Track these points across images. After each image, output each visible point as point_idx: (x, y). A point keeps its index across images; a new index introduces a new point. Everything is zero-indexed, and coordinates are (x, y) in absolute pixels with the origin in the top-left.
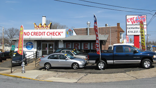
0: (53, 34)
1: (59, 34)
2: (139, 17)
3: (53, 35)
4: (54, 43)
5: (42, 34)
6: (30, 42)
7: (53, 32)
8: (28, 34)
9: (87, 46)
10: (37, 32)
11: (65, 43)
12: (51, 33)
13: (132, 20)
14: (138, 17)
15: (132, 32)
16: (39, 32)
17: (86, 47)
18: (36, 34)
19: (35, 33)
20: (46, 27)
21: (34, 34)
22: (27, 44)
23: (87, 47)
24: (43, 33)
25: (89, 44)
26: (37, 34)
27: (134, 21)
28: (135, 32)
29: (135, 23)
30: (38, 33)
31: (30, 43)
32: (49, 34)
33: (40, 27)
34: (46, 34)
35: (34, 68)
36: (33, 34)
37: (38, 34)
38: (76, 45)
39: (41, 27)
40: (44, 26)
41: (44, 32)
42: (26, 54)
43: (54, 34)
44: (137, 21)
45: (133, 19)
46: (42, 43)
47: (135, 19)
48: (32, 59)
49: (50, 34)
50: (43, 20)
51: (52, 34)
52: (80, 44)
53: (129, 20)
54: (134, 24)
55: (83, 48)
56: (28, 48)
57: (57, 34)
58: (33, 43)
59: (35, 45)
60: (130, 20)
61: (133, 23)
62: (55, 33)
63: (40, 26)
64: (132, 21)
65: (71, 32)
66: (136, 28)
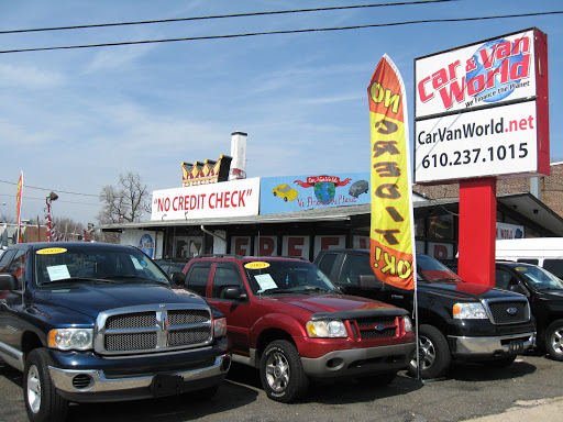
0: (226, 200)
1: (241, 198)
2: (489, 52)
3: (225, 206)
4: (202, 239)
5: (197, 203)
6: (146, 236)
10: (186, 198)
11: (234, 239)
12: (220, 196)
13: (445, 81)
14: (483, 53)
15: (443, 160)
16: (192, 197)
20: (208, 174)
22: (141, 242)
24: (201, 200)
27: (454, 86)
28: (463, 159)
29: (460, 97)
30: (189, 200)
31: (146, 241)
32: (213, 201)
34: (206, 201)
37: (188, 206)
38: (266, 247)
39: (197, 176)
40: (204, 171)
41: (203, 196)
43: (227, 203)
44: (476, 85)
45: (453, 75)
47: (461, 72)
49: (217, 200)
53: (429, 88)
54: (456, 106)
57: (236, 199)
58: (154, 239)
59: (159, 244)
60: (436, 85)
61: (447, 103)
62: (230, 196)
64: (443, 92)
66: (469, 130)
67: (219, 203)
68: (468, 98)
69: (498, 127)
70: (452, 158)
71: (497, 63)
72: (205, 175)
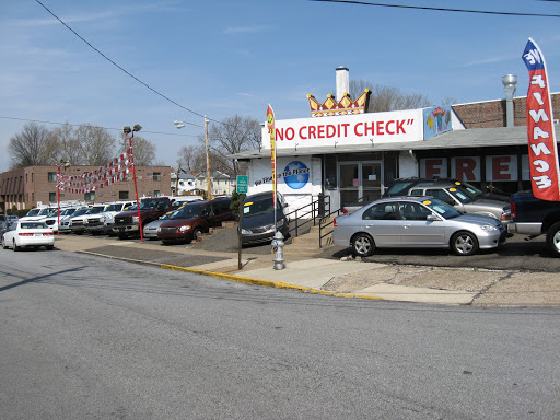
0: (379, 128)
1: (399, 127)
3: (378, 133)
4: (381, 162)
5: (337, 131)
6: (296, 163)
7: (378, 123)
8: (290, 135)
9: (506, 168)
10: (319, 127)
11: (423, 161)
12: (369, 125)
16: (328, 126)
17: (502, 172)
18: (316, 133)
19: (312, 130)
20: (350, 106)
21: (310, 133)
22: (287, 169)
23: (507, 172)
24: (342, 129)
25: (514, 158)
26: (320, 131)
30: (324, 129)
31: (296, 167)
32: (361, 129)
33: (329, 107)
34: (350, 129)
35: (315, 251)
36: (305, 133)
37: (324, 134)
38: (466, 165)
39: (334, 107)
40: (343, 103)
41: (346, 125)
42: (287, 205)
43: (381, 131)
46: (339, 165)
48: (307, 221)
49: (367, 129)
50: (338, 80)
51: (372, 128)
52: (477, 160)
55: (489, 178)
56: (292, 184)
57: (393, 127)
58: (308, 165)
59: (316, 170)
62: (384, 125)
63: (329, 104)
65: (444, 118)
67: (369, 132)
72: (345, 106)
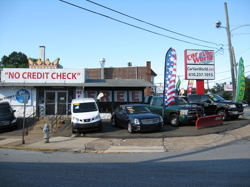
0: (63, 76)
1: (74, 76)
3: (63, 78)
4: (67, 92)
5: (42, 76)
7: (63, 74)
10: (33, 73)
11: (87, 92)
12: (59, 74)
13: (194, 57)
14: (203, 53)
15: (194, 75)
16: (38, 73)
17: (121, 98)
18: (32, 76)
19: (29, 74)
20: (50, 65)
21: (28, 76)
22: (18, 93)
23: (123, 98)
24: (45, 75)
26: (33, 75)
27: (196, 58)
28: (199, 75)
29: (198, 61)
30: (36, 74)
32: (55, 76)
33: (39, 64)
34: (49, 76)
36: (26, 75)
37: (36, 77)
38: (105, 94)
39: (41, 64)
40: (46, 63)
41: (47, 73)
44: (202, 59)
45: (196, 56)
46: (45, 92)
47: (198, 56)
49: (58, 76)
51: (60, 76)
53: (190, 57)
54: (197, 63)
55: (116, 100)
56: (20, 100)
57: (70, 76)
60: (192, 57)
61: (195, 62)
62: (66, 75)
63: (39, 62)
64: (194, 59)
66: (200, 69)
67: (59, 77)
68: (200, 62)
69: (207, 69)
70: (196, 74)
71: (206, 56)
72: (48, 64)
